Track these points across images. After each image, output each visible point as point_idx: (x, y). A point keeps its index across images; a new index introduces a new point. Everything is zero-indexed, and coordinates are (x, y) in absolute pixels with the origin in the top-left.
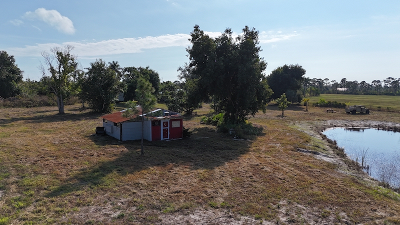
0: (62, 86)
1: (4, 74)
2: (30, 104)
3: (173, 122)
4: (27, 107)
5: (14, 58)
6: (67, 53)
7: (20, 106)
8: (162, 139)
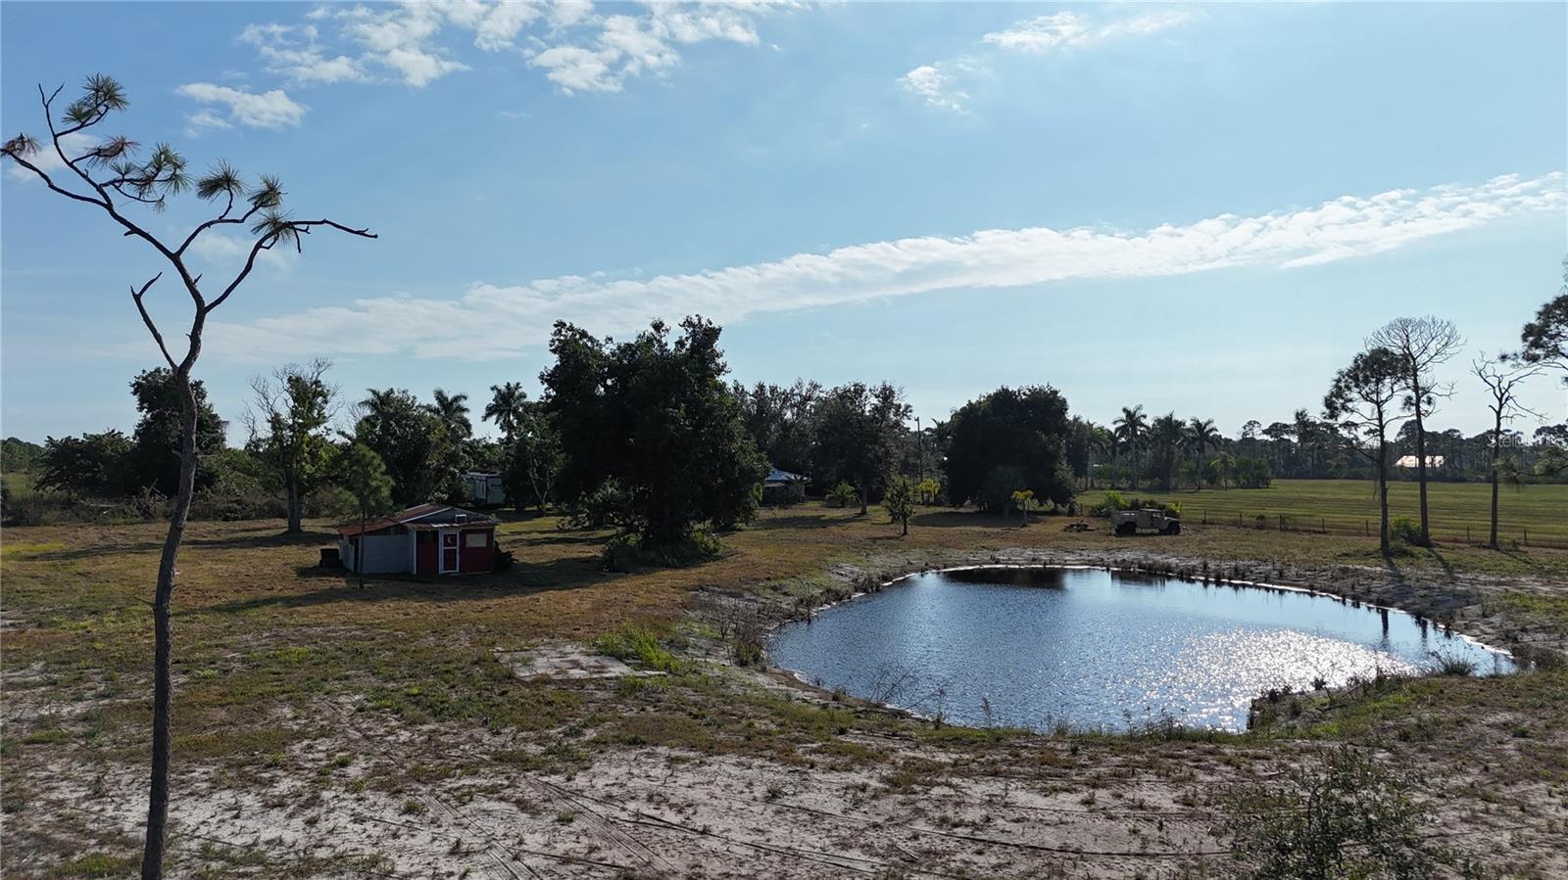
0: (298, 462)
1: (175, 433)
2: (235, 511)
3: (469, 537)
4: (226, 519)
5: (203, 386)
6: (314, 379)
7: (206, 518)
8: (441, 571)
